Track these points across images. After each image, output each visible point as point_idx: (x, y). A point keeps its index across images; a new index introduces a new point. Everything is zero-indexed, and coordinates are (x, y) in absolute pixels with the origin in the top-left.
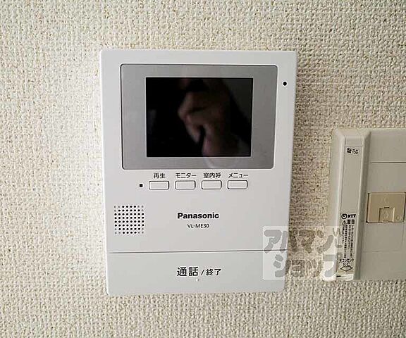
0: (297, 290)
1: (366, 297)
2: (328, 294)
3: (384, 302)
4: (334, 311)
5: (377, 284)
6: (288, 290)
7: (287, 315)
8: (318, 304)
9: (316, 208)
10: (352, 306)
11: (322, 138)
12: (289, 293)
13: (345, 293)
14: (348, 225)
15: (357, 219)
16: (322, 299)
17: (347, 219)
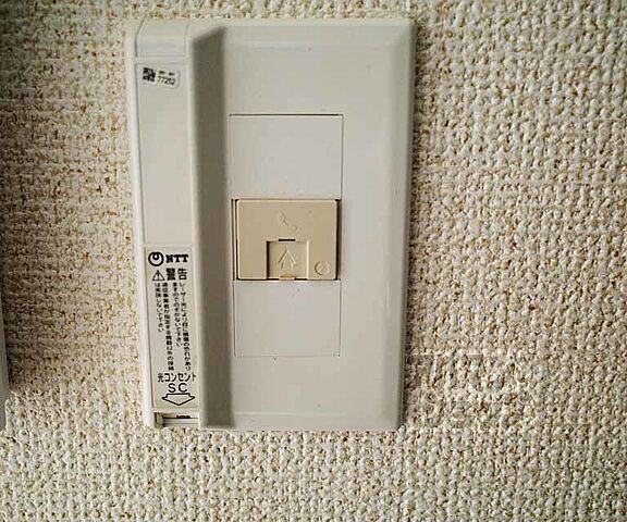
0: (87, 448)
1: (269, 472)
2: (168, 460)
3: (316, 486)
4: (189, 502)
5: (295, 440)
6: (65, 447)
7: (69, 505)
8: (146, 484)
9: (111, 239)
10: (233, 494)
11: (105, 48)
12: (68, 454)
13: (211, 460)
14: (170, 283)
15: (193, 267)
16: (155, 471)
17: (165, 265)
